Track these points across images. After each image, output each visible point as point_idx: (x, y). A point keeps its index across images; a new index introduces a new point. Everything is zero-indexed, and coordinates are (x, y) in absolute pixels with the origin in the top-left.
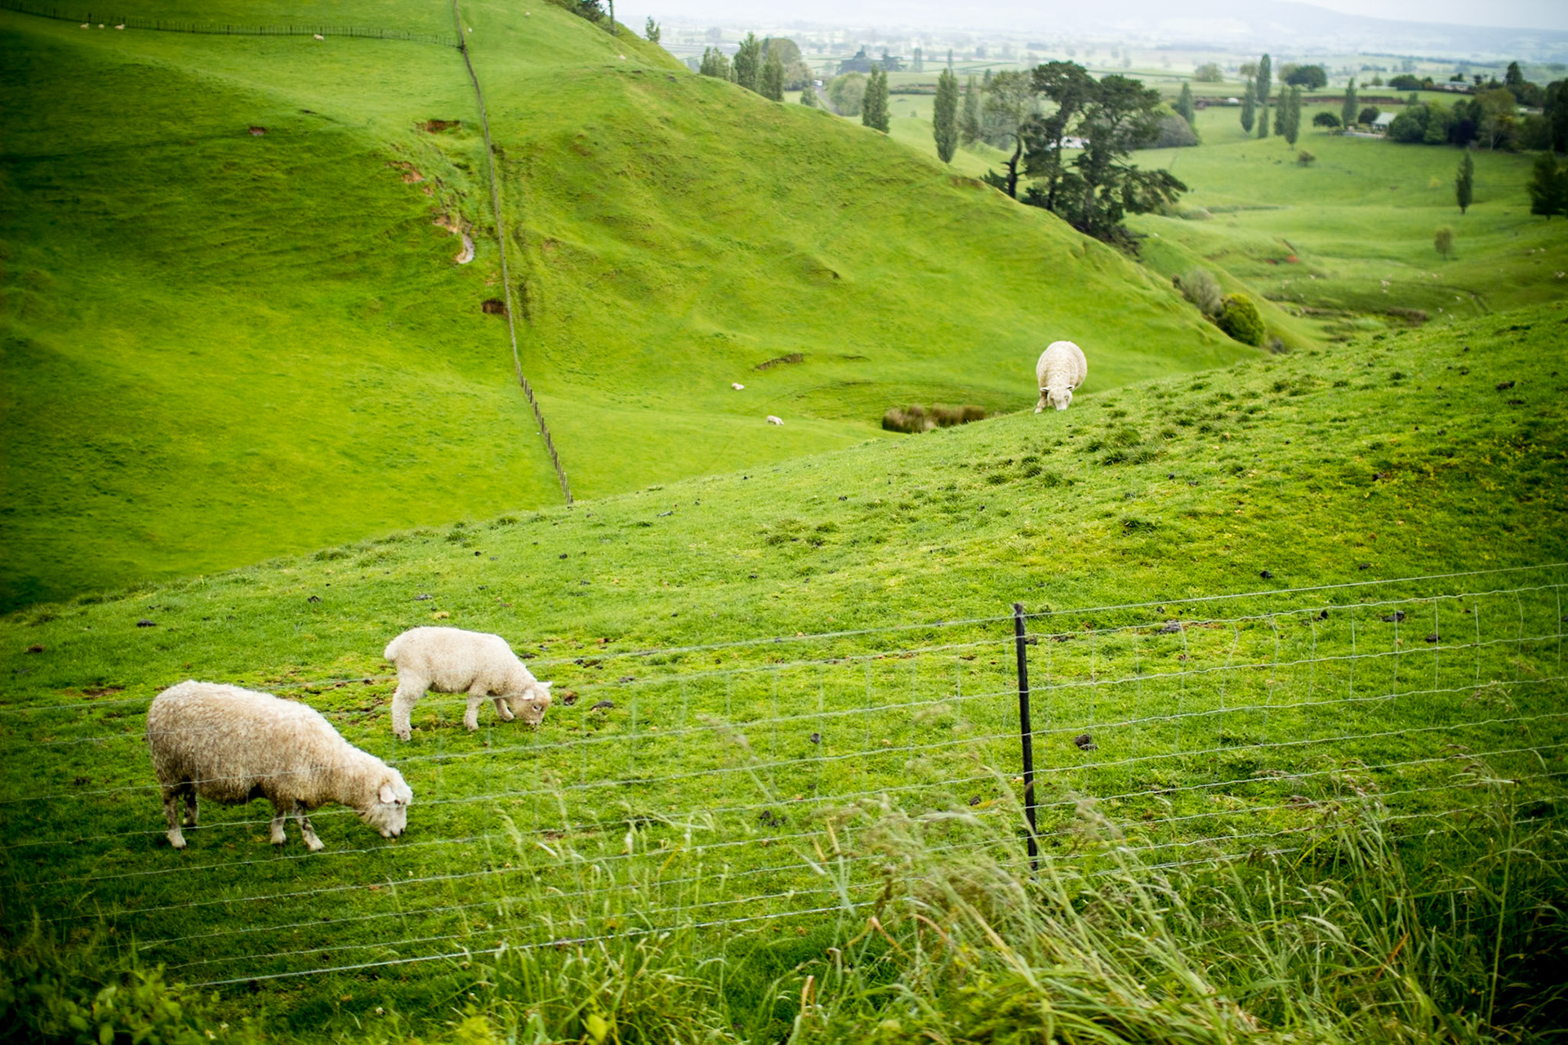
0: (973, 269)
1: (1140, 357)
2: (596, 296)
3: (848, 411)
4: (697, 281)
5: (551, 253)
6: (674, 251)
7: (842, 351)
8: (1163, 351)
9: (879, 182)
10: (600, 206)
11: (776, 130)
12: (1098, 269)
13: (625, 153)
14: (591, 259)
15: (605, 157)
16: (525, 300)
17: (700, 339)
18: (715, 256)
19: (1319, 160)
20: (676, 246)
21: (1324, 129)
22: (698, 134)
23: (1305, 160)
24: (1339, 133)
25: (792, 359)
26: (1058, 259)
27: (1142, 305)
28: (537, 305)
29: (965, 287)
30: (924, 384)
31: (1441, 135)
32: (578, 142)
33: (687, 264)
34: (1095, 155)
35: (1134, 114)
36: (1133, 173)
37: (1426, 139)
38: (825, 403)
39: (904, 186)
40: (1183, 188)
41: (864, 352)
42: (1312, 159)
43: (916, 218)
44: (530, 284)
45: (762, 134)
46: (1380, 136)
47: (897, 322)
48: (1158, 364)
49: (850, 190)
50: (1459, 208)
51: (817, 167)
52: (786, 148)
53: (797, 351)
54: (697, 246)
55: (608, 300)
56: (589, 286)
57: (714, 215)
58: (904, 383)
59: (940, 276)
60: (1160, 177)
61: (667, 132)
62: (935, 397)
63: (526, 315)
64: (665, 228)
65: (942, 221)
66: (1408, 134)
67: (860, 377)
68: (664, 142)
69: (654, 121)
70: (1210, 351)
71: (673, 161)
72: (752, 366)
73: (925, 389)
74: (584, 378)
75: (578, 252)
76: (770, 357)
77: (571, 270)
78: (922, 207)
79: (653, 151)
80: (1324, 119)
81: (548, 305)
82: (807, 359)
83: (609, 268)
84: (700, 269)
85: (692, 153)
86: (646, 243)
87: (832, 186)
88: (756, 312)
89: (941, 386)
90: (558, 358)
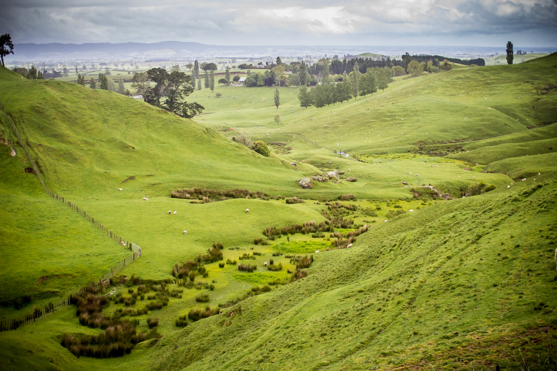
0: (174, 141)
1: (238, 165)
2: (60, 163)
3: (157, 194)
4: (90, 154)
5: (41, 149)
6: (79, 145)
7: (146, 174)
8: (244, 162)
9: (136, 114)
10: (51, 131)
11: (97, 99)
12: (213, 137)
13: (53, 111)
14: (55, 150)
15: (48, 113)
16: (39, 167)
17: (100, 175)
18: (93, 145)
19: (223, 95)
20: (79, 143)
21: (223, 84)
22: (74, 103)
23: (218, 95)
24: (228, 85)
25: (132, 178)
26: (200, 135)
27: (232, 148)
28: (44, 168)
29: (175, 148)
30: (177, 182)
31: (262, 83)
32: (37, 109)
33: (84, 149)
34: (172, 100)
35: (183, 84)
36: (185, 104)
37: (258, 85)
38: (149, 192)
39: (143, 115)
40: (203, 108)
41: (152, 173)
42: (221, 95)
43: (150, 125)
44: (39, 161)
45: (93, 101)
46: (242, 85)
47: (158, 162)
48: (245, 167)
49: (126, 118)
50: (276, 107)
51: (114, 111)
52: (102, 105)
53: (133, 175)
54: (86, 142)
55: (64, 164)
56: (56, 160)
57: (87, 130)
58: (171, 182)
59: (165, 145)
60: (195, 105)
61: (64, 103)
62: (182, 186)
63: (41, 172)
64: (74, 137)
65: (159, 126)
66: (252, 83)
67: (157, 182)
68: (65, 106)
69: (59, 99)
70: (259, 161)
71: (69, 113)
72: (121, 182)
73: (178, 183)
74: (69, 192)
75: (49, 148)
76: (126, 178)
77: (49, 155)
78: (151, 122)
79: (62, 110)
80: (221, 81)
81: (48, 168)
82: (136, 177)
83: (62, 153)
84: (89, 150)
85: (74, 109)
86: (70, 143)
87: (121, 117)
88: (112, 163)
89: (183, 182)
90: (58, 186)
